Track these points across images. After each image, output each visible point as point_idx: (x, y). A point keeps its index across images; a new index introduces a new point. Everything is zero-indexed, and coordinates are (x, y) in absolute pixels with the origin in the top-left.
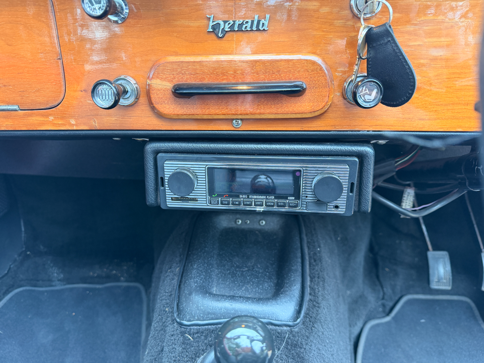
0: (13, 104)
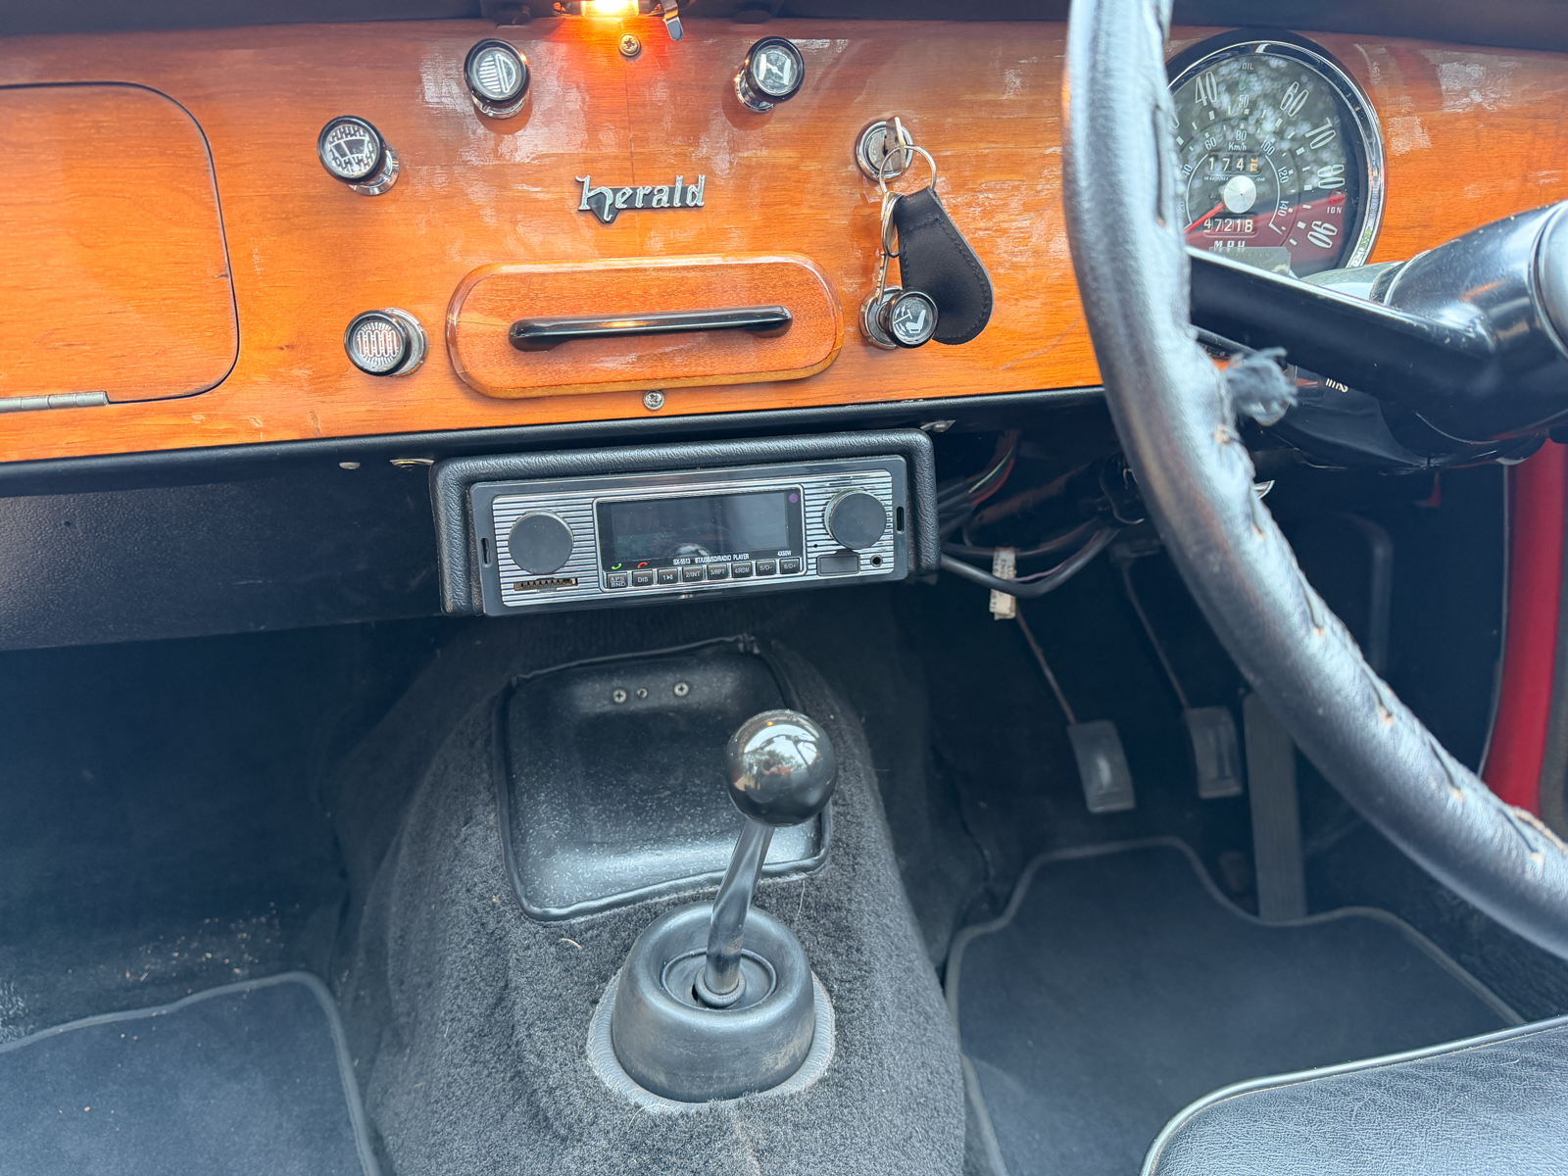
0: (90, 391)
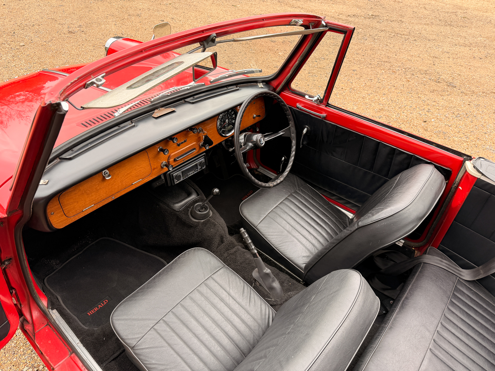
0: (140, 180)
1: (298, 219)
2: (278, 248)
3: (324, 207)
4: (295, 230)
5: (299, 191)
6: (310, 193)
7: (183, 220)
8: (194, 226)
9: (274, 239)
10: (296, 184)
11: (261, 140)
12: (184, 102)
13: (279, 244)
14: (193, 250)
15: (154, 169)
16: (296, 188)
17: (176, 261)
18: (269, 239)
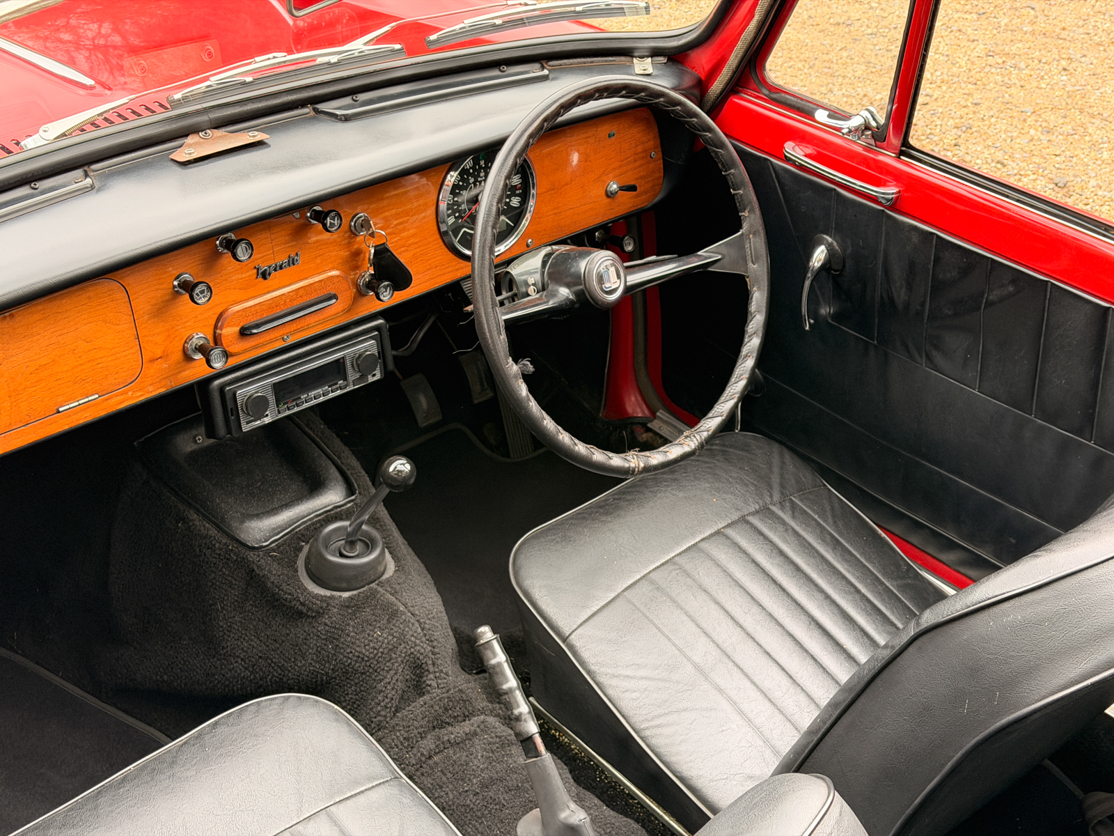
1: (751, 619)
2: (647, 733)
3: (882, 583)
4: (731, 664)
5: (782, 508)
6: (830, 520)
7: (269, 585)
8: (309, 613)
9: (634, 695)
10: (775, 480)
11: (605, 277)
12: (313, 113)
13: (653, 719)
14: (277, 701)
15: (152, 361)
16: (771, 496)
17: (199, 735)
18: (610, 692)
